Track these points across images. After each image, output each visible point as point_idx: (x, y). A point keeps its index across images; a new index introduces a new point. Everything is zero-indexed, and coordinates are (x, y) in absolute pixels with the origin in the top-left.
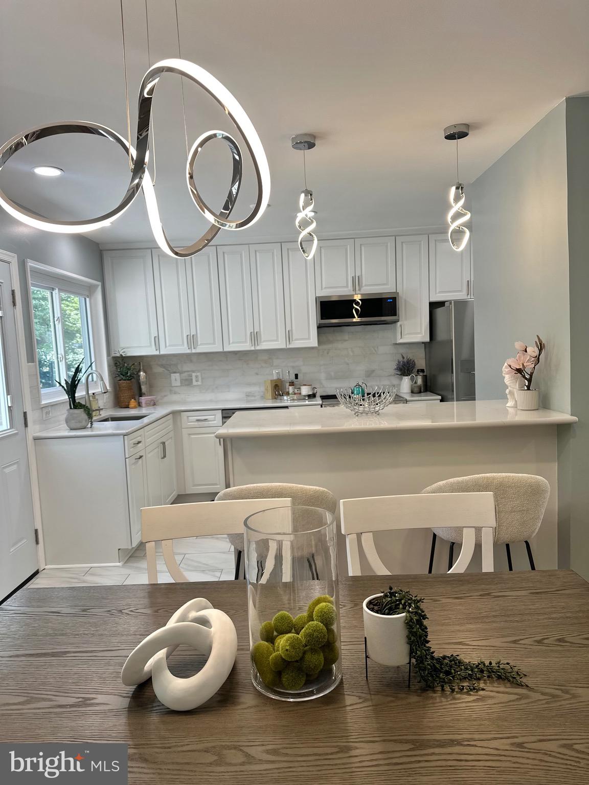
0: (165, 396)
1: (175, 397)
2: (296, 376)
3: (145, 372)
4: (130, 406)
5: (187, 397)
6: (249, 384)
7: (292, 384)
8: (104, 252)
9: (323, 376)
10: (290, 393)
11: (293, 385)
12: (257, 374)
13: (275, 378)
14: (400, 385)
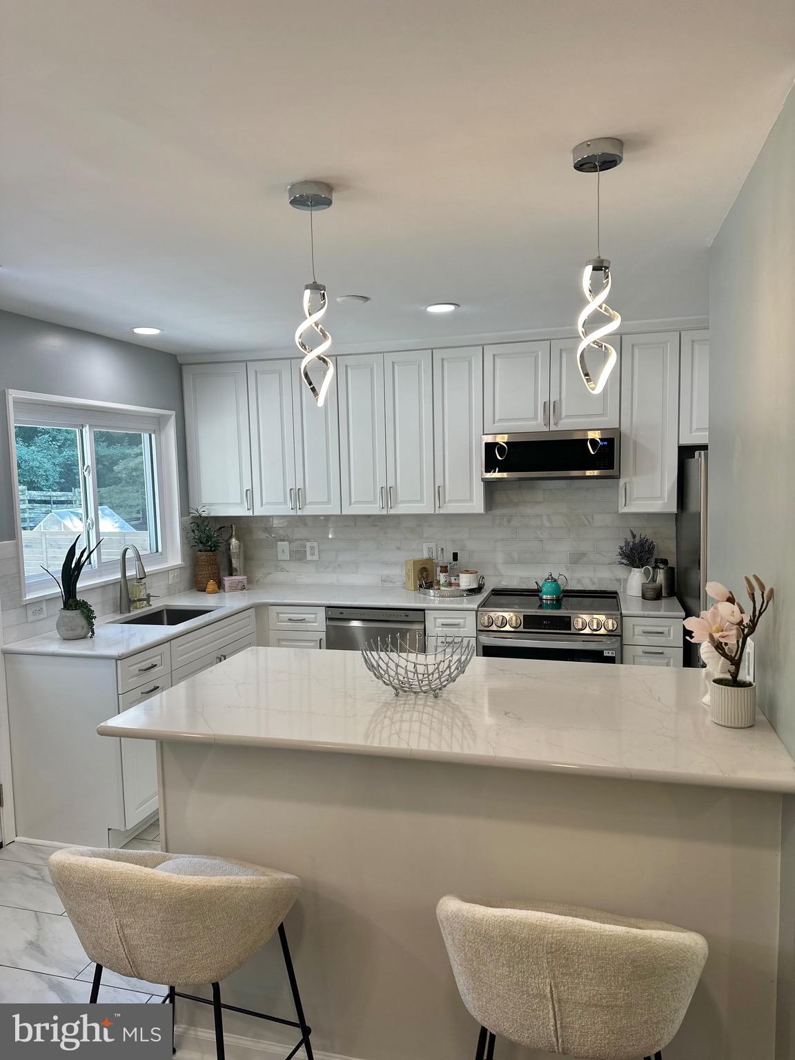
0: (269, 574)
1: (280, 577)
2: (455, 556)
3: (238, 539)
4: (207, 590)
5: (299, 577)
6: (386, 564)
7: (444, 569)
8: (184, 368)
9: (500, 557)
10: (441, 583)
11: (446, 572)
12: (399, 549)
13: (426, 555)
14: (627, 579)
